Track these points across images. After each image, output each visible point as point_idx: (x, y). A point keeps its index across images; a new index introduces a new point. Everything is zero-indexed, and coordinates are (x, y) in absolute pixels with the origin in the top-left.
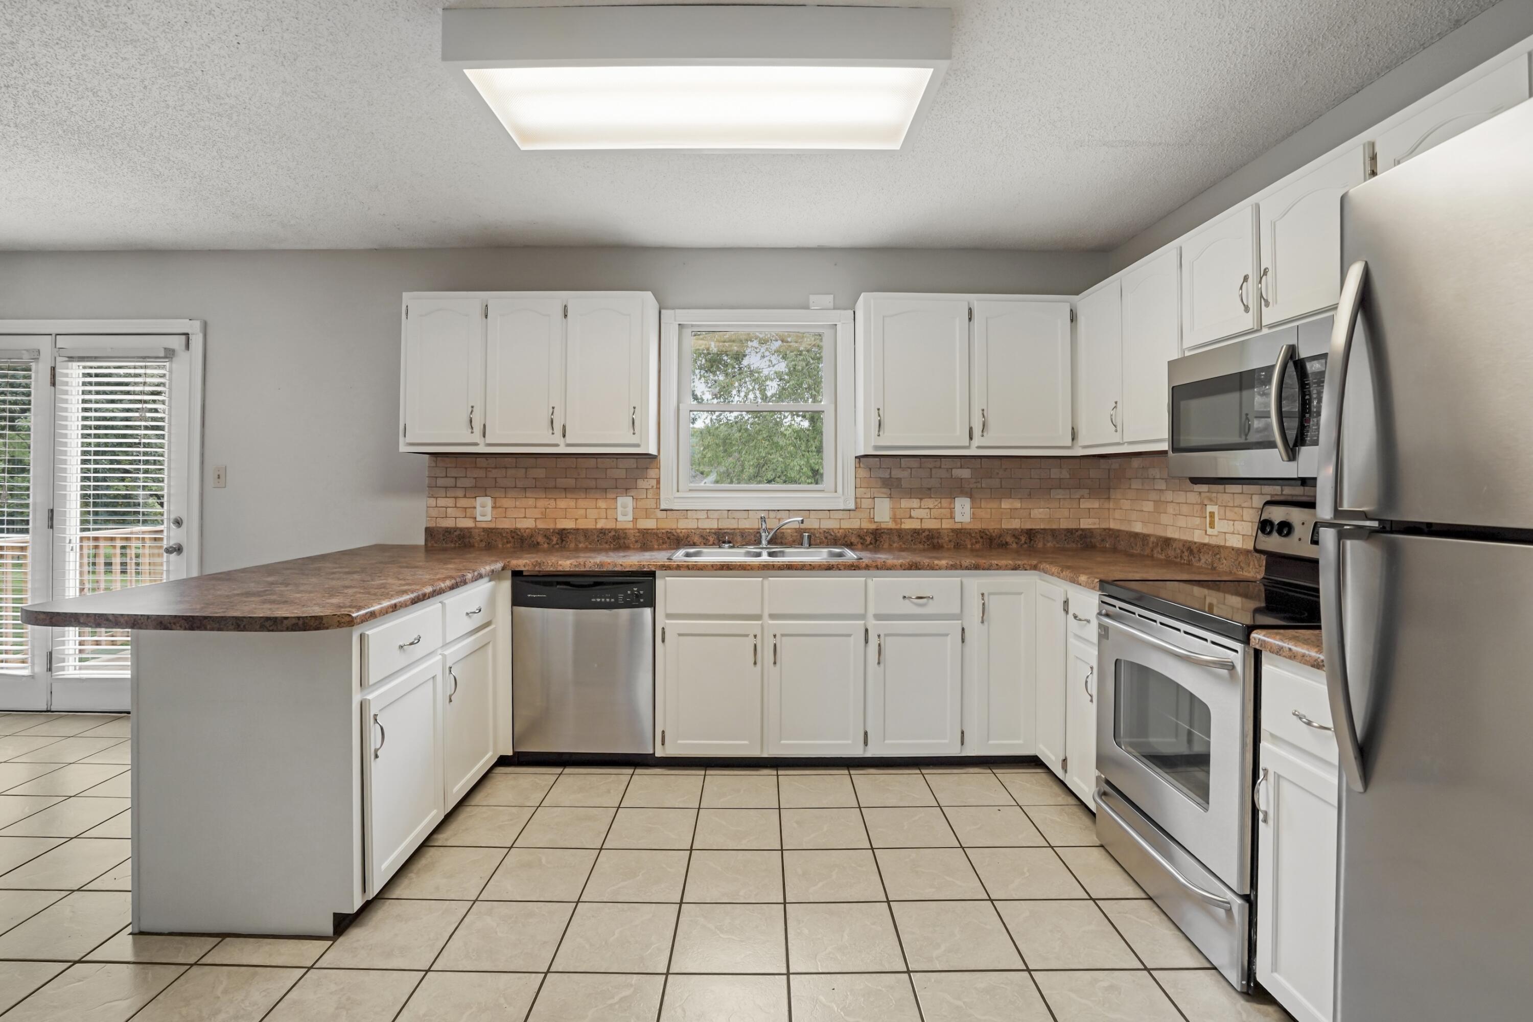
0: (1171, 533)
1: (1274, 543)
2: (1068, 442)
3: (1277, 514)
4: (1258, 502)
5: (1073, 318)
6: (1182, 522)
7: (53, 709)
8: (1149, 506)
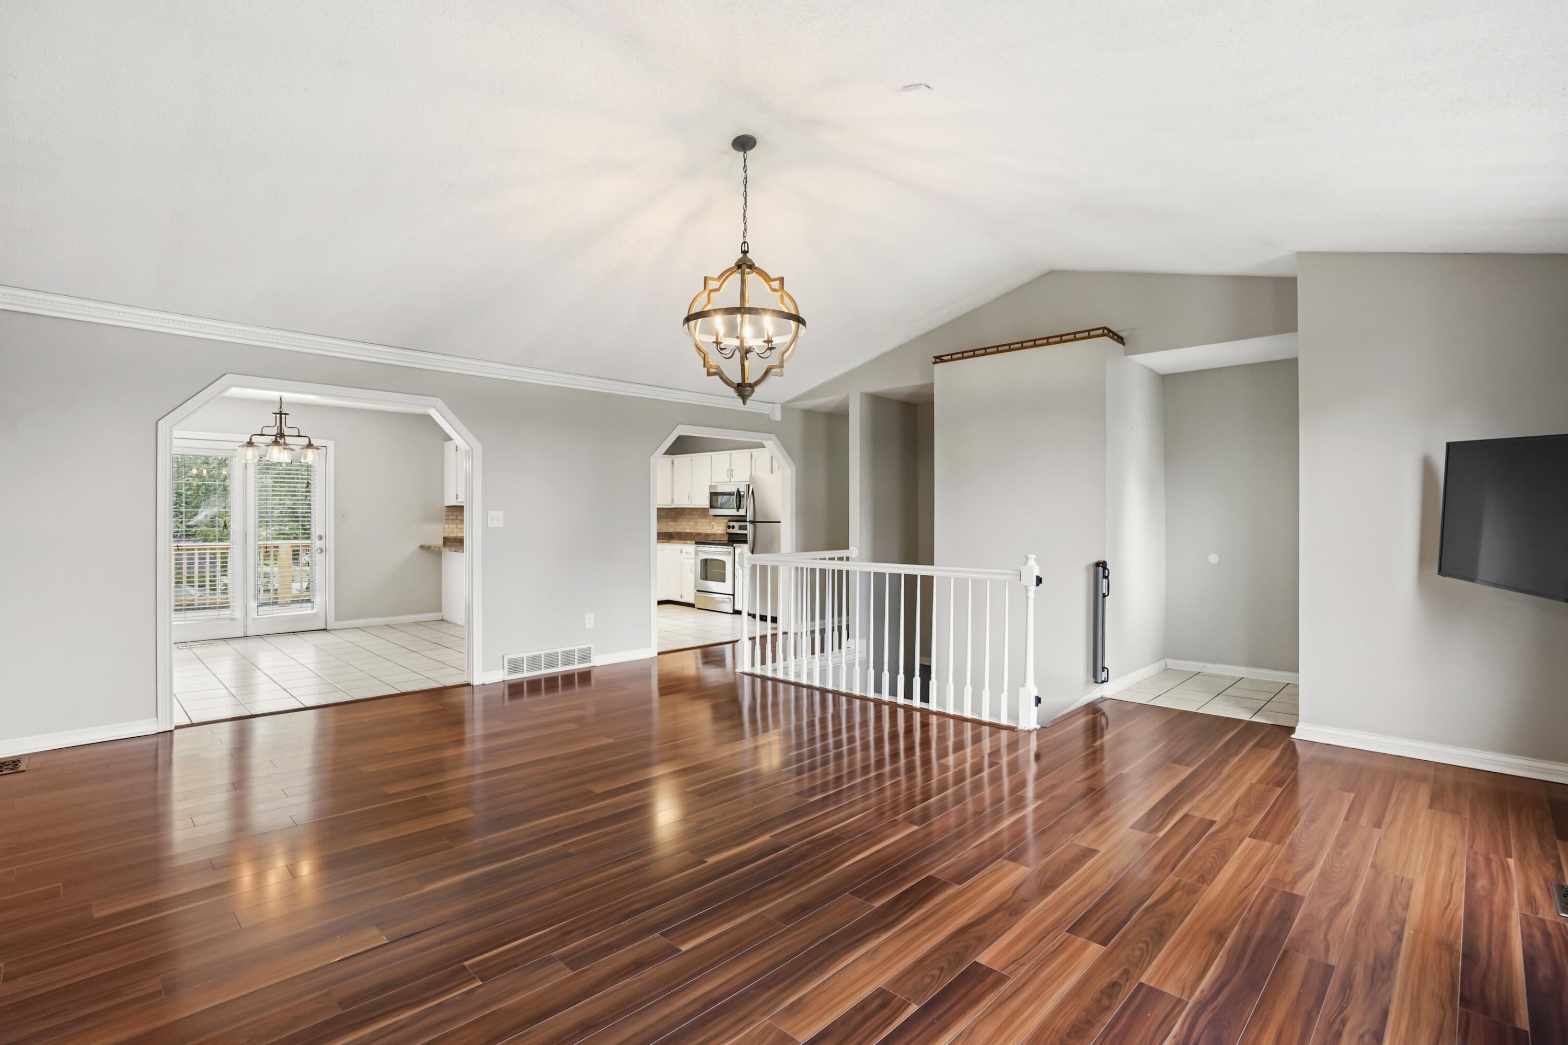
0: (700, 532)
1: (731, 531)
2: (670, 503)
3: (731, 524)
4: (726, 521)
5: (673, 463)
6: (704, 528)
7: (248, 635)
8: (692, 524)
